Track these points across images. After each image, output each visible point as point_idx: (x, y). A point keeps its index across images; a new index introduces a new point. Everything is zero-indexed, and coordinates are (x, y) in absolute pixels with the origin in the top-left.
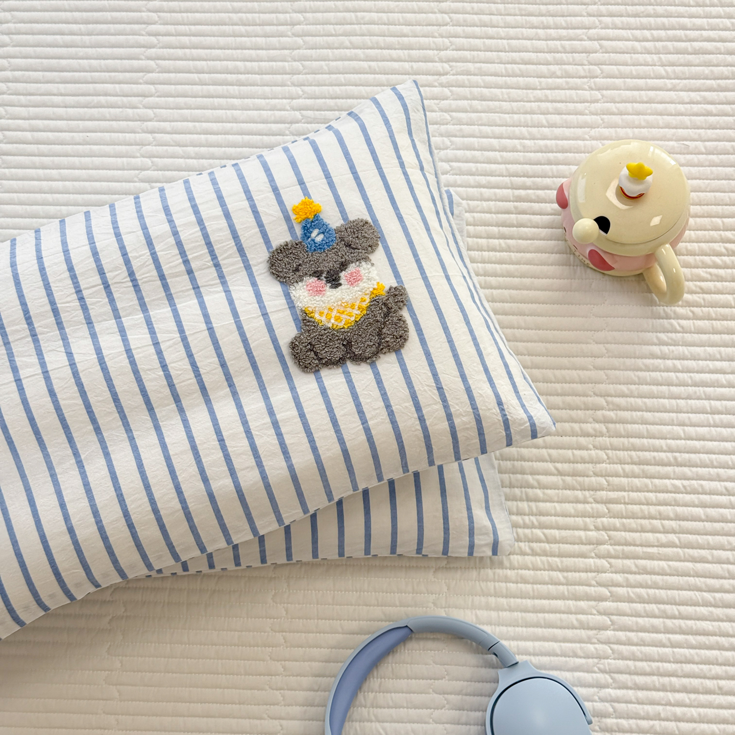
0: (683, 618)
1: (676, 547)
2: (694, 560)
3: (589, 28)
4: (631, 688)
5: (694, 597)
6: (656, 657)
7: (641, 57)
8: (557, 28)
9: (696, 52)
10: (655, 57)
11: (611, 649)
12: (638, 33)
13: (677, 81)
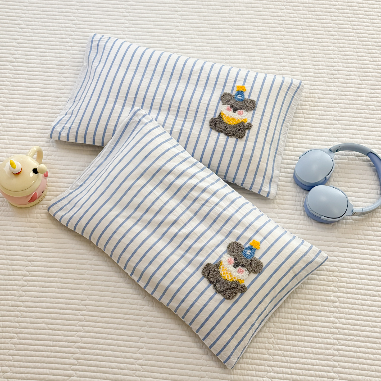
0: (365, 269)
1: (363, 245)
2: (370, 250)
3: (334, 67)
4: (345, 293)
5: (370, 262)
6: (355, 283)
7: (353, 77)
8: (322, 66)
9: (373, 77)
10: (358, 77)
11: (338, 279)
12: (352, 69)
13: (366, 86)
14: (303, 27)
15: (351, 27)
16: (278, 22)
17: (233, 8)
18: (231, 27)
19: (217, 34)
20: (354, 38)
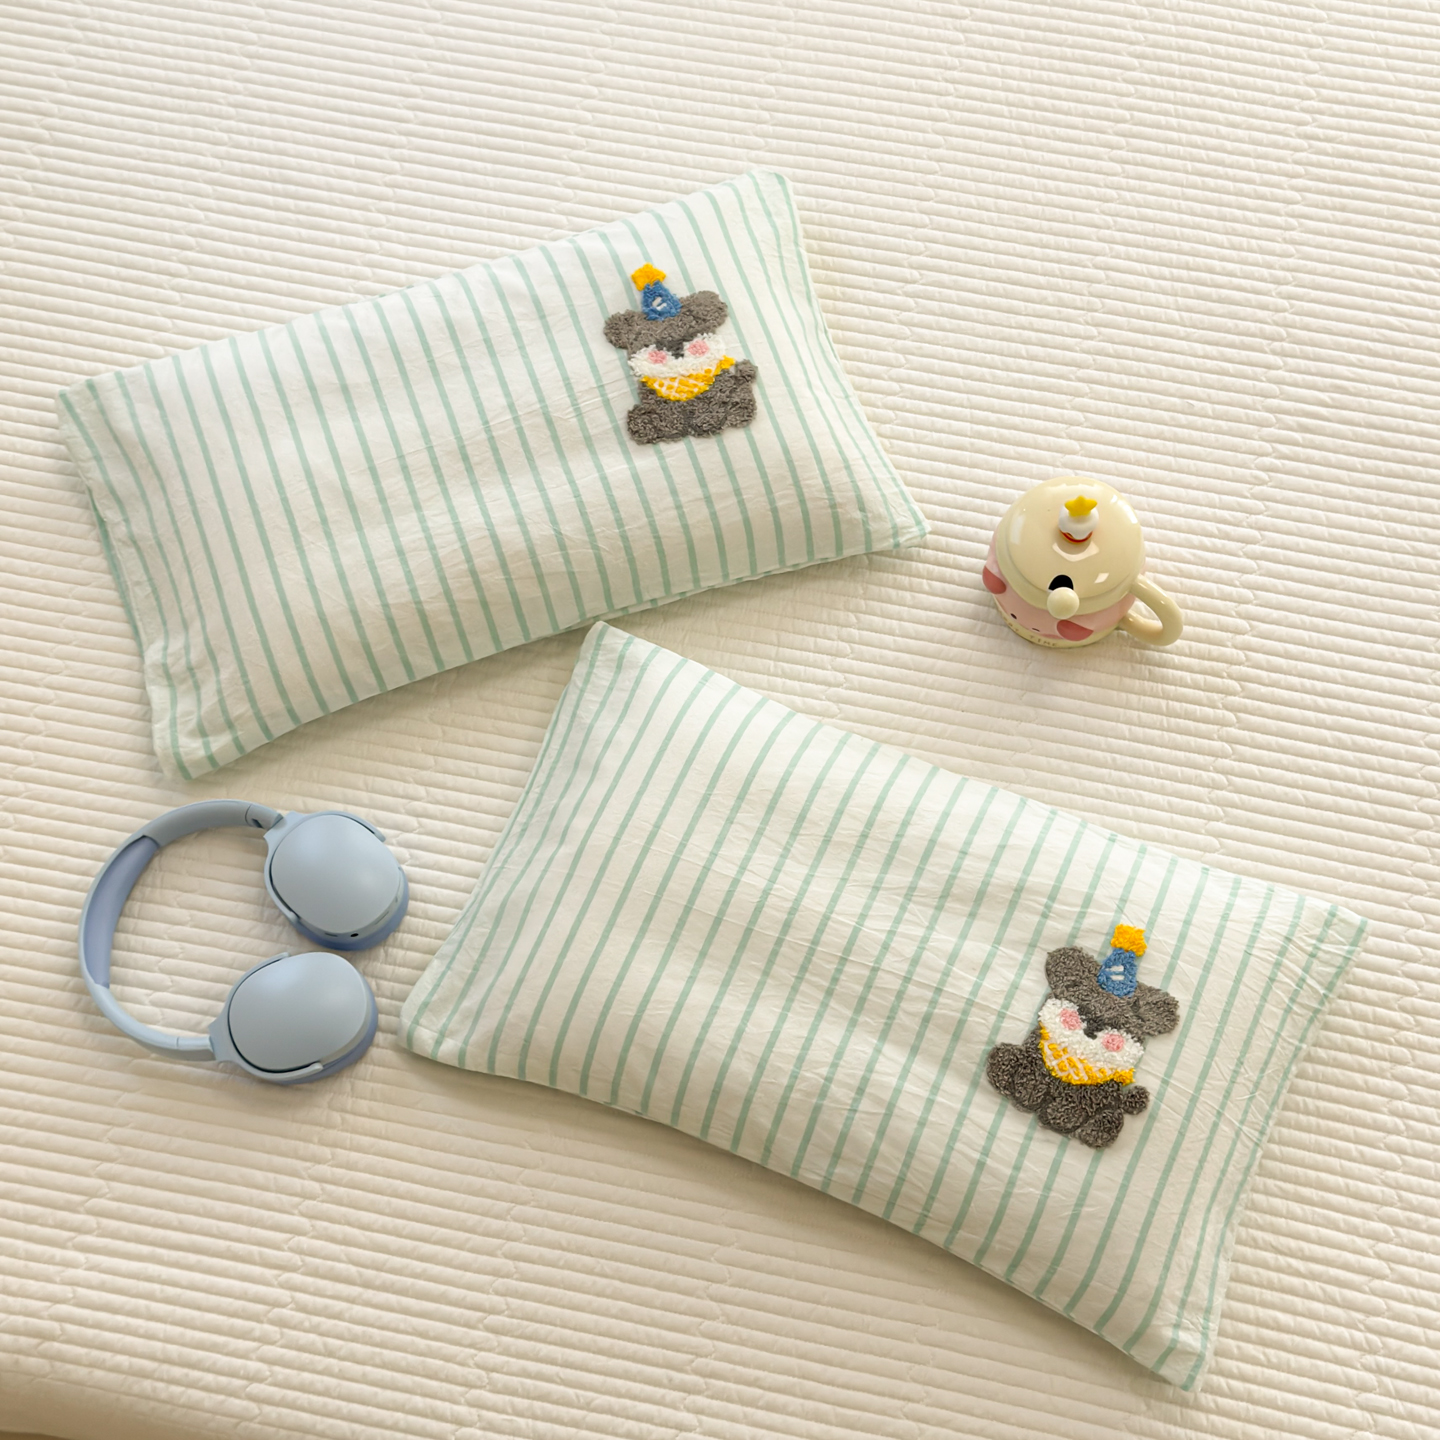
3: (1097, 255)
7: (1153, 297)
8: (1057, 248)
9: (1220, 301)
10: (1171, 299)
12: (1155, 269)
14: (1014, 109)
15: (1174, 121)
16: (934, 85)
17: (791, 24)
18: (772, 89)
19: (725, 109)
20: (1179, 163)
